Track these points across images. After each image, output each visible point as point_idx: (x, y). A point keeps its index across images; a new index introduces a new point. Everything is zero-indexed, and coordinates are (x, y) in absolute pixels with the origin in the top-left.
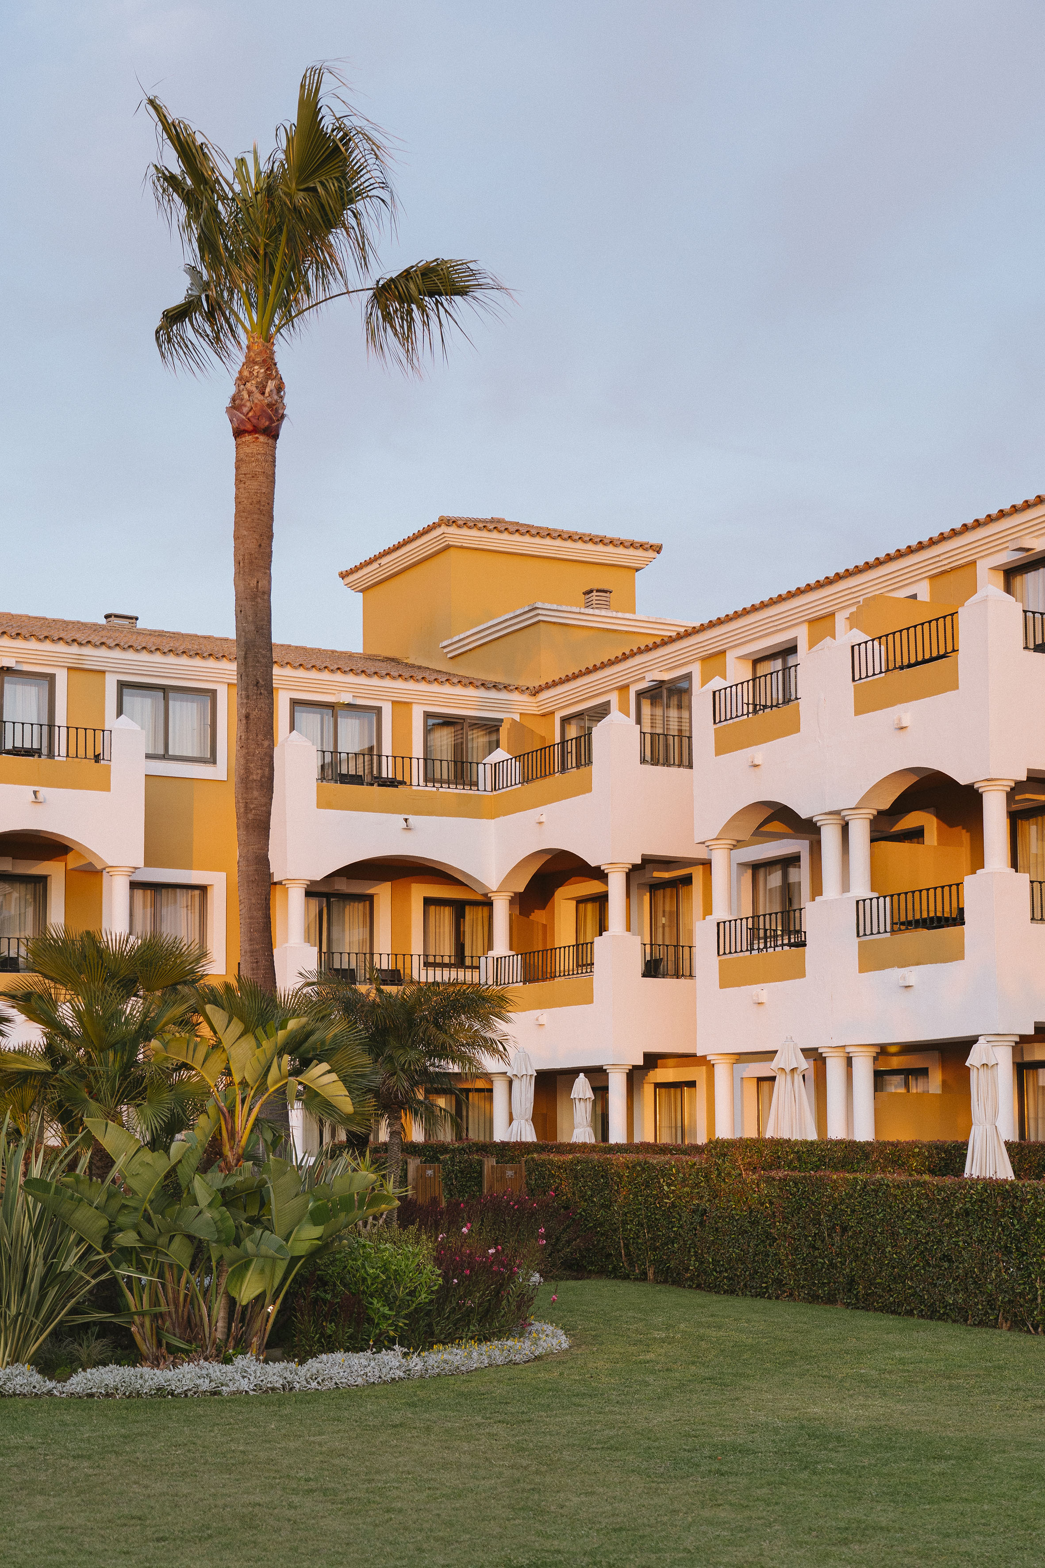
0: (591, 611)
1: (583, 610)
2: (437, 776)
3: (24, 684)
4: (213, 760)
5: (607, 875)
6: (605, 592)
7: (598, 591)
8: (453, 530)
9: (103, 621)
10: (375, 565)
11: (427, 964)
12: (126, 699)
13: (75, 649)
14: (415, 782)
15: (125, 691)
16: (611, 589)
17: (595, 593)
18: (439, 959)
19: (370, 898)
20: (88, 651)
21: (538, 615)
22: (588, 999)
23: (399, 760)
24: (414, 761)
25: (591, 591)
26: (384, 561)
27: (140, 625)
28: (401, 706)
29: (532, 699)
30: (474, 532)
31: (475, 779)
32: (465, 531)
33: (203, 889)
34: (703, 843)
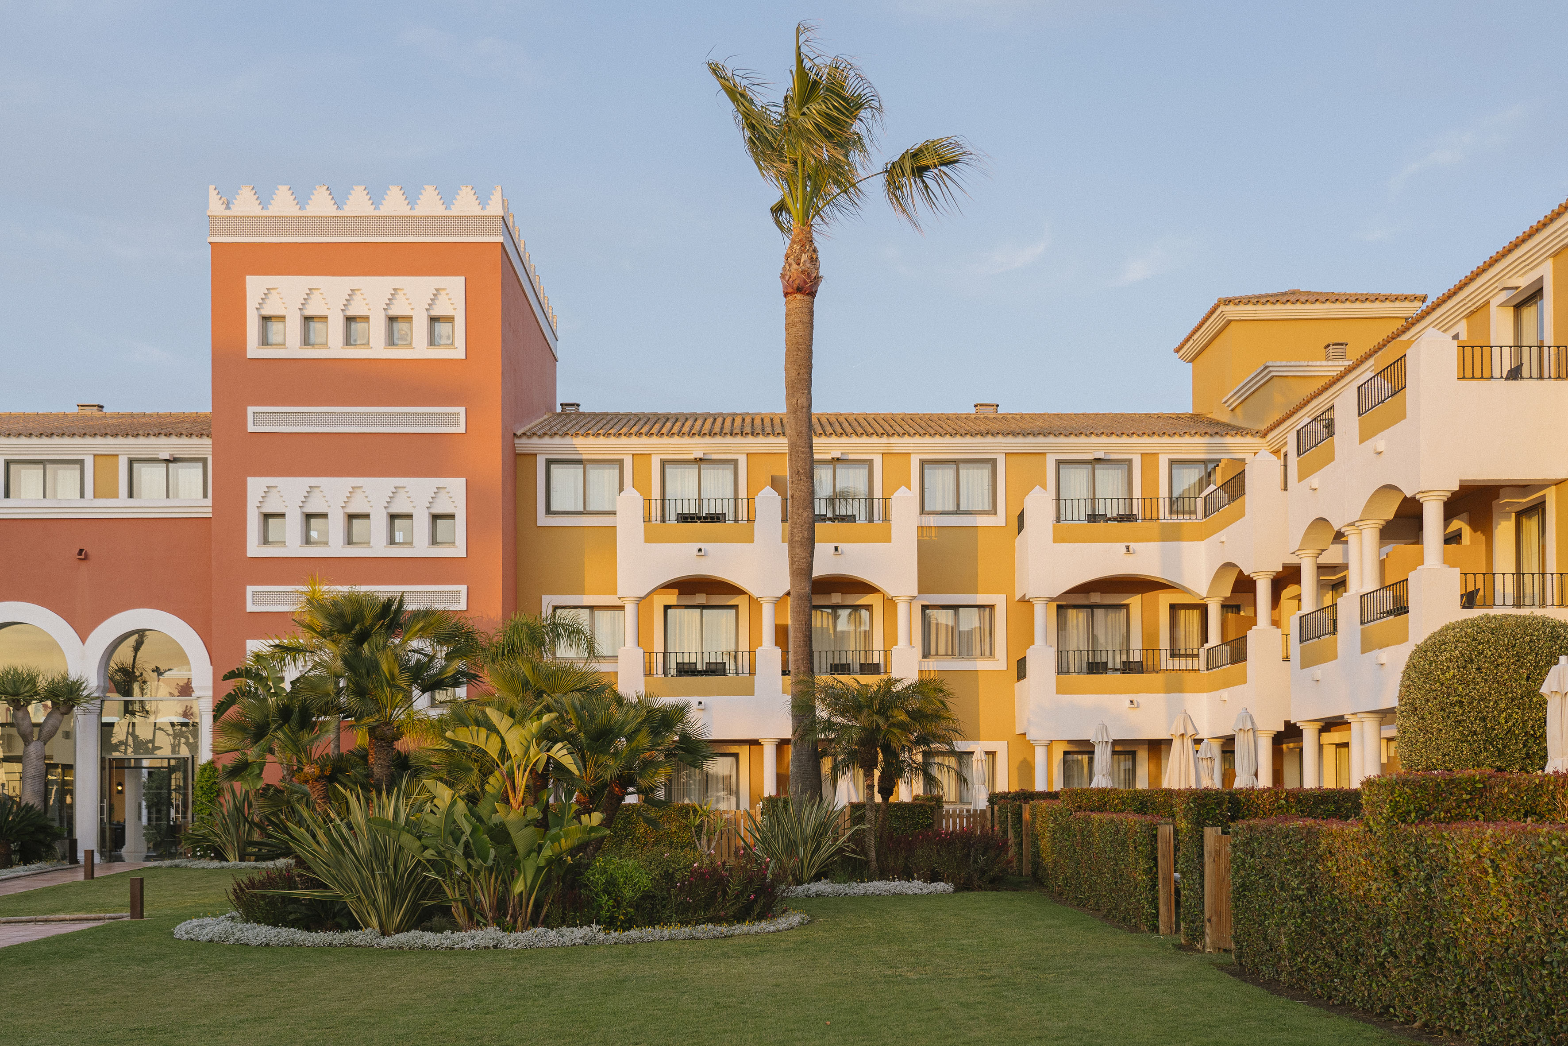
0: (1330, 363)
1: (1324, 363)
2: (1187, 508)
3: (854, 468)
4: (994, 511)
5: (1255, 581)
6: (1342, 344)
7: (1334, 345)
8: (1231, 307)
9: (973, 411)
10: (1191, 342)
11: (1173, 655)
12: (926, 471)
13: (885, 440)
14: (1161, 516)
15: (926, 466)
16: (1346, 342)
17: (1331, 347)
18: (1189, 652)
19: (1127, 606)
20: (895, 440)
21: (1270, 372)
22: (1243, 681)
23: (1148, 501)
24: (1161, 501)
25: (1329, 345)
26: (1195, 337)
27: (1001, 410)
28: (1150, 458)
29: (1262, 440)
30: (1250, 307)
31: (1193, 509)
32: (1241, 307)
33: (991, 607)
34: (1294, 553)
